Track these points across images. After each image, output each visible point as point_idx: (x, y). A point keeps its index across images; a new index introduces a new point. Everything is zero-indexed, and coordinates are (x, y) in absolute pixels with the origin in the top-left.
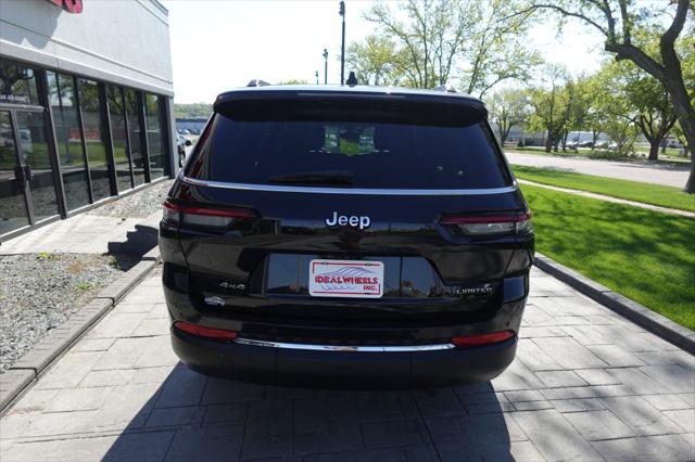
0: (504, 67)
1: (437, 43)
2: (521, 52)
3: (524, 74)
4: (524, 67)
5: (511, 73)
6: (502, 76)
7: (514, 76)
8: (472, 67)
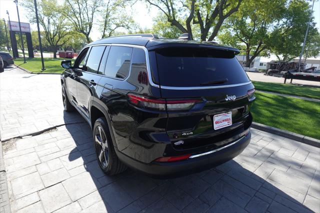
0: (118, 21)
1: (84, 5)
2: (125, 15)
3: (127, 25)
4: (127, 23)
5: (122, 25)
6: (118, 26)
7: (123, 26)
8: (103, 20)
